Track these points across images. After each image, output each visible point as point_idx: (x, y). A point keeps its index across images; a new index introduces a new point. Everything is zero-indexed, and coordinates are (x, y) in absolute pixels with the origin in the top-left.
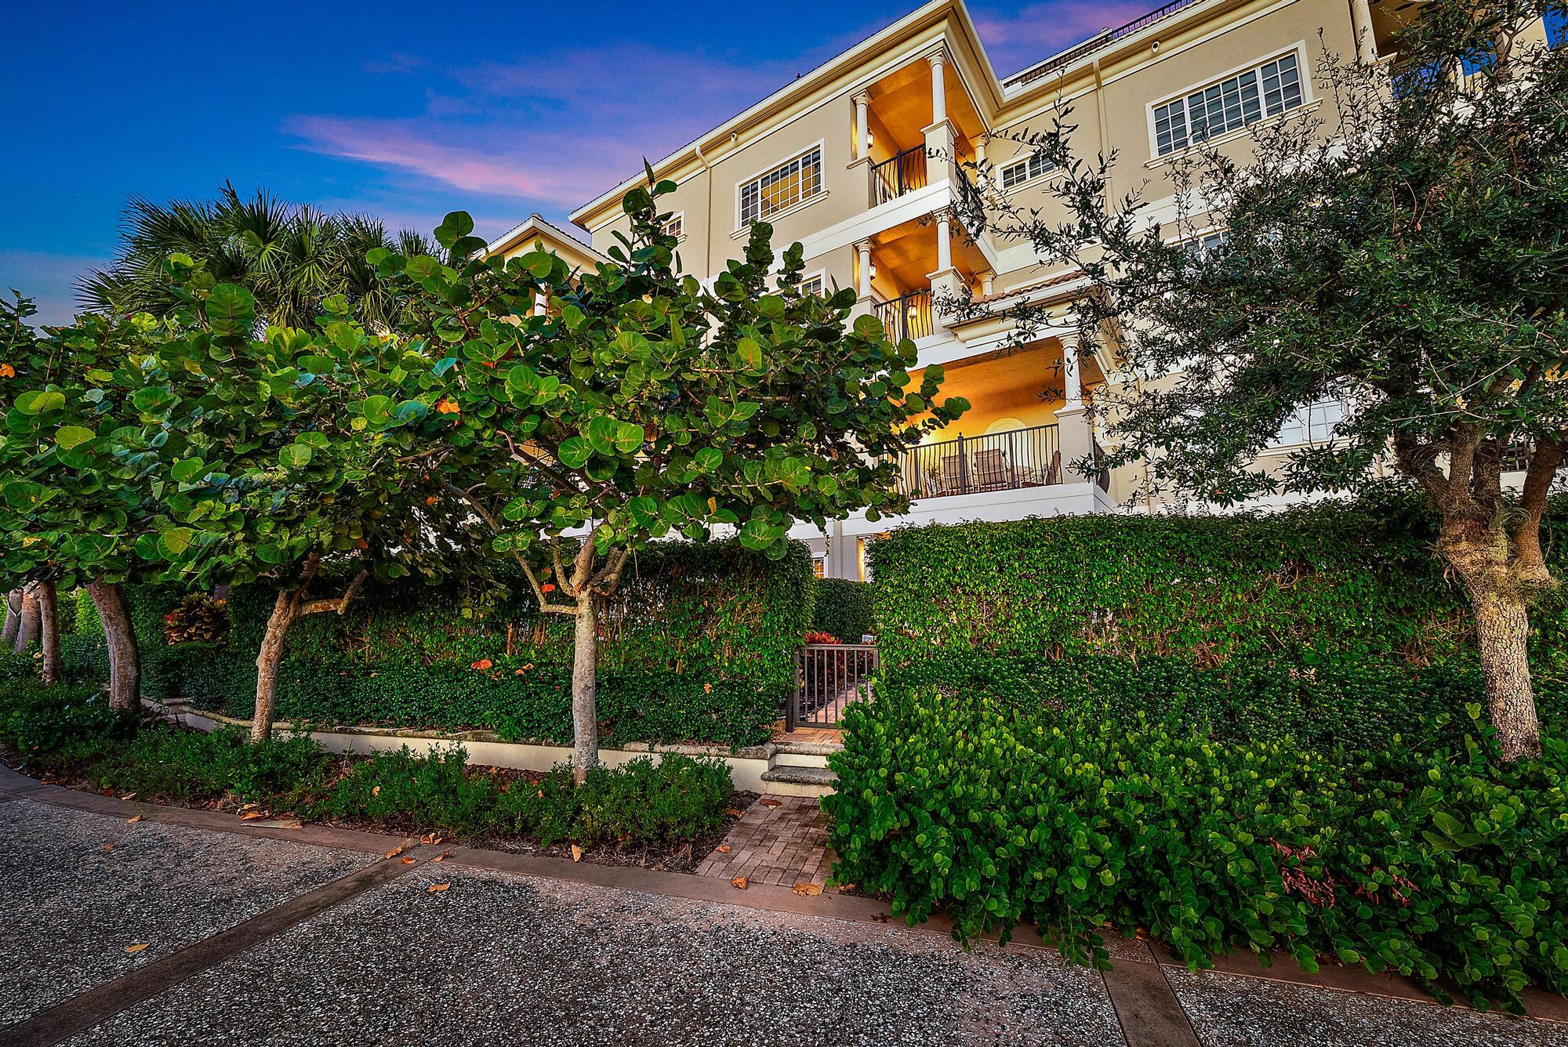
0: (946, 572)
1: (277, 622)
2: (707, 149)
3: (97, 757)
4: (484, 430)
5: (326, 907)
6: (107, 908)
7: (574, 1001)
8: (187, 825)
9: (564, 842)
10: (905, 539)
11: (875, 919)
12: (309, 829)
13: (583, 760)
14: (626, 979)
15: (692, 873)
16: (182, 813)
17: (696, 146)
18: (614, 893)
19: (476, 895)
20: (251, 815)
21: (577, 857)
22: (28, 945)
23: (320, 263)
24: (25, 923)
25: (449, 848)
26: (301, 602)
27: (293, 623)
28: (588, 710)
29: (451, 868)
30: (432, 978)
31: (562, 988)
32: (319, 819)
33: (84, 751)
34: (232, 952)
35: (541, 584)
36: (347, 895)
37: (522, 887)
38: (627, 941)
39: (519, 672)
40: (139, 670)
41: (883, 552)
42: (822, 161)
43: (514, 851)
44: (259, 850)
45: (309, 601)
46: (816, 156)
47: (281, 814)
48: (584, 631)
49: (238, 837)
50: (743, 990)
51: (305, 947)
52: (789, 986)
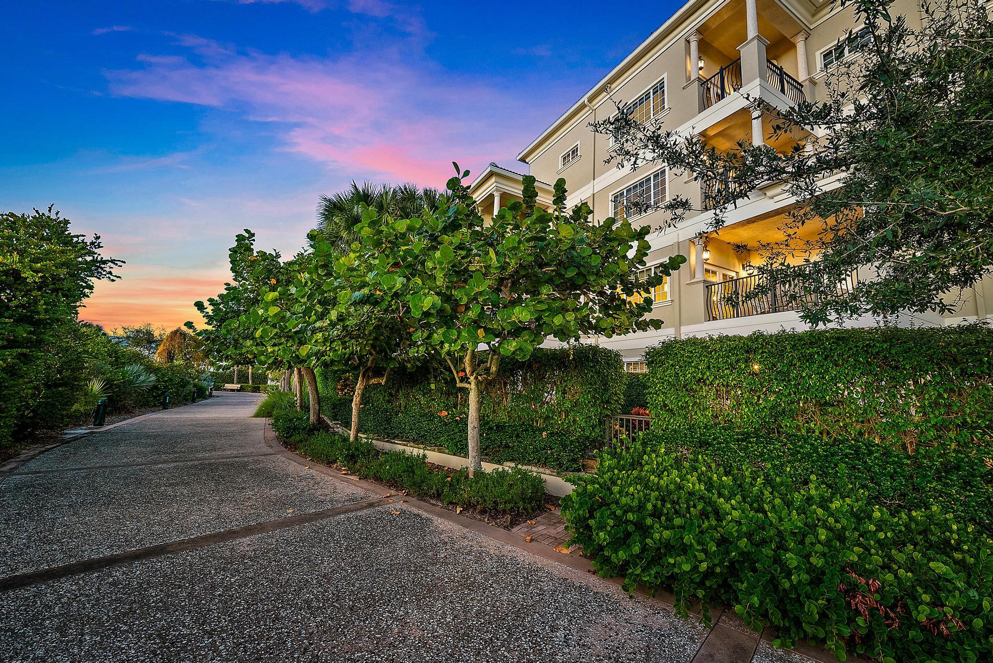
0: (692, 370)
1: (359, 386)
2: (591, 100)
3: (301, 441)
4: (391, 301)
5: (352, 511)
6: (287, 496)
7: (421, 566)
8: (322, 472)
9: (455, 504)
10: (668, 348)
11: (589, 571)
12: (362, 481)
13: (472, 465)
14: (447, 564)
15: (509, 530)
16: (323, 468)
17: (585, 99)
18: (465, 530)
19: (408, 518)
20: (344, 472)
21: (458, 512)
22: (263, 503)
23: (388, 212)
24: (265, 496)
25: (407, 498)
26: (369, 378)
27: (365, 388)
28: (475, 439)
29: (405, 507)
30: (374, 545)
31: (419, 560)
32: (366, 478)
33: (298, 438)
34: (316, 519)
35: (457, 373)
36: (362, 508)
37: (428, 519)
38: (458, 550)
39: (457, 418)
40: (319, 406)
41: (654, 357)
42: (666, 88)
43: (433, 505)
44: (340, 485)
45: (372, 378)
46: (662, 86)
47: (353, 474)
48: (473, 398)
49: (336, 480)
50: (495, 582)
51: (339, 523)
52: (518, 586)
